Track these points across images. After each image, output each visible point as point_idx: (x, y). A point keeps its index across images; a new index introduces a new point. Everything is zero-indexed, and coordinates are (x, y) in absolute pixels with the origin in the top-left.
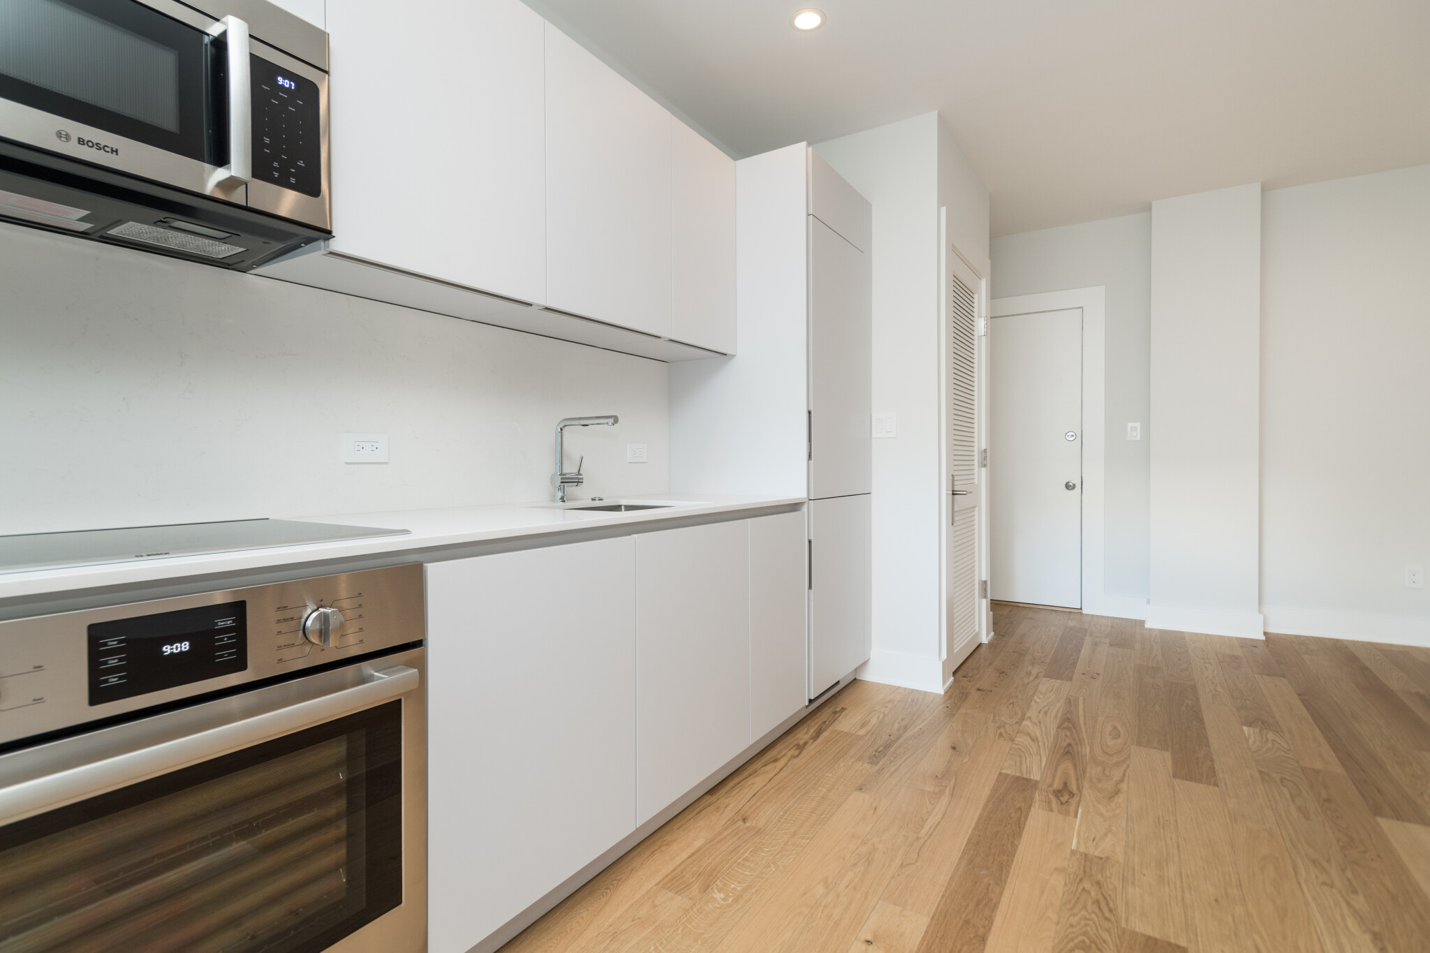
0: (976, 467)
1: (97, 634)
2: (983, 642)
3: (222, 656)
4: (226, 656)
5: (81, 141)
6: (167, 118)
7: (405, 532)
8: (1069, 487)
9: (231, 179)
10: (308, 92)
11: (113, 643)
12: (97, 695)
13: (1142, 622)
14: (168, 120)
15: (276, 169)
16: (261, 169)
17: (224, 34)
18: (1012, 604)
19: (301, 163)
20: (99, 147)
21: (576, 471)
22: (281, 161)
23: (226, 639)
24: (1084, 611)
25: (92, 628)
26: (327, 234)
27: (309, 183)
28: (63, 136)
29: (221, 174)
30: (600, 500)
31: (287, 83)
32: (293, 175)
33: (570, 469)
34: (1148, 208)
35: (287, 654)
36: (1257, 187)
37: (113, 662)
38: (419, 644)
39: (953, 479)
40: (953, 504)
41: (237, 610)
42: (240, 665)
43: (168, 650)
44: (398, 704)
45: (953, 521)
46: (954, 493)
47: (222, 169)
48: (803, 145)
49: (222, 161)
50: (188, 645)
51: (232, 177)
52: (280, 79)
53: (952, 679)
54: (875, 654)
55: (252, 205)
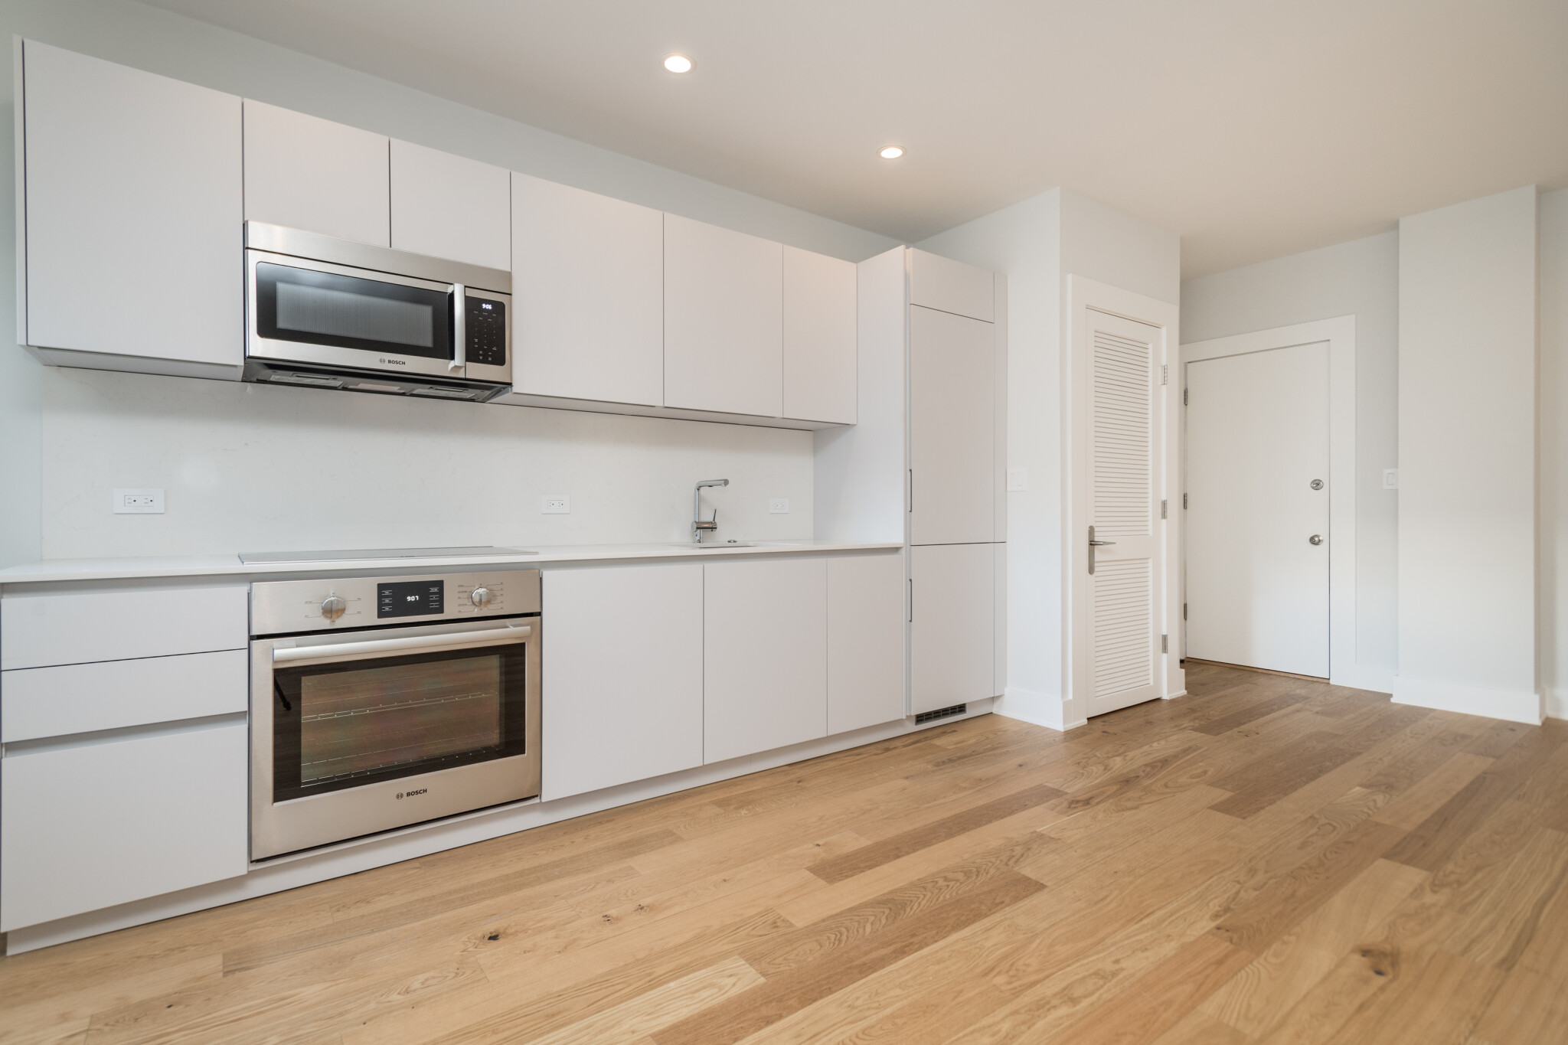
0: (1150, 518)
1: (381, 587)
2: (1164, 698)
3: (432, 605)
4: (434, 605)
5: (389, 362)
6: (428, 342)
7: (537, 553)
8: (1314, 541)
9: (456, 367)
10: (499, 308)
11: (387, 593)
12: (381, 614)
13: (1391, 696)
15: (481, 355)
16: (471, 356)
17: (453, 291)
18: (1249, 669)
19: (495, 349)
20: (397, 362)
21: (712, 519)
22: (483, 350)
23: (434, 597)
24: (1332, 682)
25: (379, 585)
26: (510, 384)
27: (499, 358)
28: (381, 362)
29: (452, 364)
30: (735, 542)
31: (489, 307)
32: (490, 356)
33: (707, 517)
34: (1395, 226)
35: (462, 608)
36: (1530, 192)
37: (387, 601)
38: (539, 614)
39: (1091, 530)
40: (1091, 554)
41: (440, 584)
42: (441, 610)
43: (409, 598)
44: (523, 645)
45: (1091, 570)
46: (1092, 544)
47: (452, 361)
48: (902, 248)
49: (452, 358)
50: (417, 597)
51: (456, 365)
52: (484, 306)
53: (1085, 721)
54: (1010, 691)
55: (468, 376)
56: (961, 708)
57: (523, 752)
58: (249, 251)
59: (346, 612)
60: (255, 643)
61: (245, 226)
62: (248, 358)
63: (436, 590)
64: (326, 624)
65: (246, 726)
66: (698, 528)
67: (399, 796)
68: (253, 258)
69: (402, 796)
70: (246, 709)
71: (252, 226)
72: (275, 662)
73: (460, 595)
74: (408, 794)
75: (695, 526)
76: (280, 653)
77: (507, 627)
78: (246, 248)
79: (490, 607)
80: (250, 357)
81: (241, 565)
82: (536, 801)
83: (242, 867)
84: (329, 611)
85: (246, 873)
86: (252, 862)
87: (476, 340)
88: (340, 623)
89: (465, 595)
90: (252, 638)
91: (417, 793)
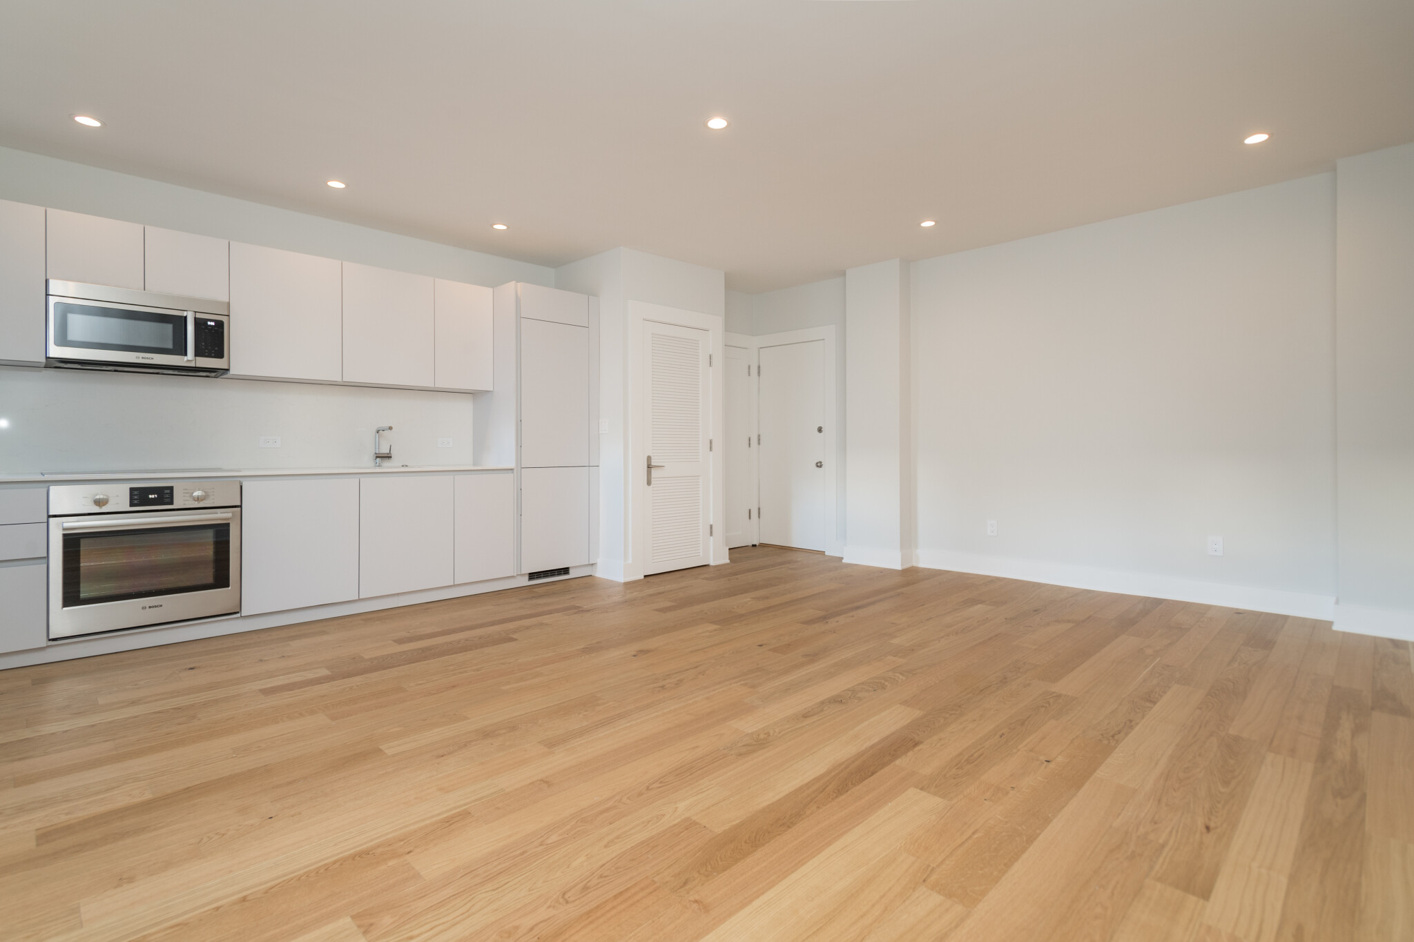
0: (700, 450)
1: (132, 490)
2: (711, 564)
4: (167, 500)
5: (143, 358)
7: (239, 470)
8: (819, 465)
10: (220, 325)
11: (136, 493)
12: (132, 505)
14: (170, 346)
15: (206, 352)
16: (198, 353)
17: (187, 315)
19: (216, 349)
20: (148, 358)
21: (388, 452)
22: (208, 349)
23: (167, 496)
25: (131, 487)
26: (229, 369)
27: (220, 355)
28: (137, 358)
29: (185, 358)
30: (406, 464)
31: (213, 324)
32: (214, 353)
33: (384, 450)
34: (843, 273)
35: (186, 502)
37: (136, 497)
38: (240, 507)
39: (649, 458)
40: (649, 474)
41: (171, 488)
42: (172, 503)
43: (150, 496)
44: (228, 525)
45: (649, 483)
46: (649, 467)
47: (186, 357)
48: (513, 282)
49: (186, 354)
50: (156, 496)
51: (189, 359)
52: (209, 323)
53: (643, 577)
54: (600, 561)
55: (197, 366)
56: (565, 571)
57: (228, 586)
58: (50, 297)
59: (109, 503)
60: (51, 519)
61: (47, 281)
62: (47, 358)
63: (168, 491)
64: (97, 510)
65: (46, 565)
66: (377, 457)
67: (144, 608)
68: (52, 300)
69: (145, 608)
70: (46, 555)
71: (52, 282)
72: (64, 529)
73: (185, 495)
74: (150, 607)
75: (375, 455)
76: (66, 525)
77: (217, 513)
78: (47, 295)
79: (205, 501)
80: (49, 358)
81: (43, 477)
82: (238, 615)
83: (43, 642)
84: (98, 503)
85: (45, 645)
86: (50, 640)
87: (203, 344)
88: (104, 509)
89: (188, 495)
90: (49, 516)
91: (156, 606)
